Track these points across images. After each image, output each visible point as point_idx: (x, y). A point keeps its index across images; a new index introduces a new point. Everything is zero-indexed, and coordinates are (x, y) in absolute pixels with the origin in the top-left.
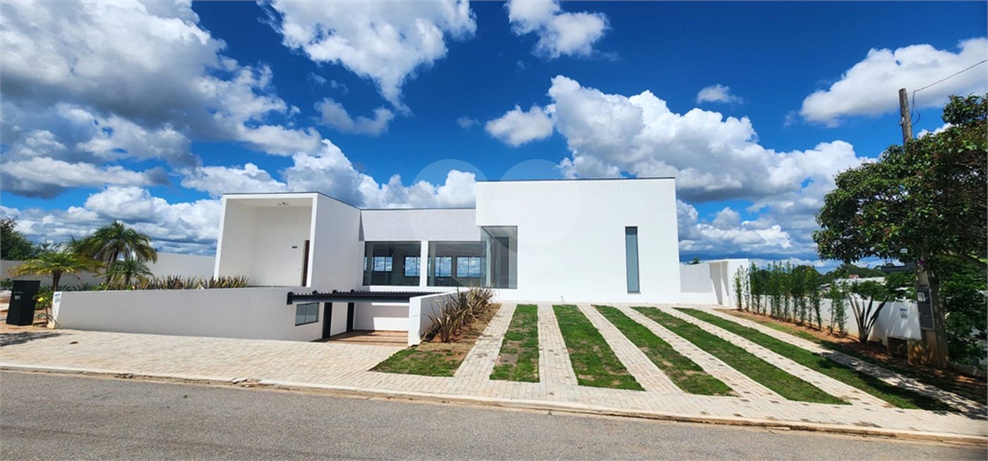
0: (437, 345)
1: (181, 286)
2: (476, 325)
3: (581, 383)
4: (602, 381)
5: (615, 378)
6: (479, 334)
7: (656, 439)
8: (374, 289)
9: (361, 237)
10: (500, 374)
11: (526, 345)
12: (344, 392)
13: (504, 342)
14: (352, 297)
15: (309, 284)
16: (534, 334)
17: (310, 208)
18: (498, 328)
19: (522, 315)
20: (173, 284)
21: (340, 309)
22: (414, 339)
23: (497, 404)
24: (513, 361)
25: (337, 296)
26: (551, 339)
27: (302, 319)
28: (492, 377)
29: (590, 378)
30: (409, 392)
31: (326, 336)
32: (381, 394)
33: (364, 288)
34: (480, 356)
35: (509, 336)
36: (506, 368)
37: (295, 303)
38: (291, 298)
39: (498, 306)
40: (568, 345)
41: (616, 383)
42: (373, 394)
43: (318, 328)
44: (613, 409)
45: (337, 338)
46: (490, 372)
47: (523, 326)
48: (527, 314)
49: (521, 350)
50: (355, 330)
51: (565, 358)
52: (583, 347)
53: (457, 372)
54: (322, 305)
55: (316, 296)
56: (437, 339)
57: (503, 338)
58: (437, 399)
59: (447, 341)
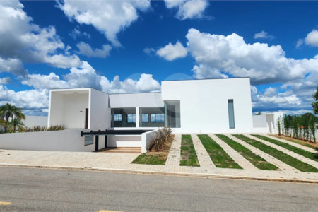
0: (153, 153)
1: (39, 131)
2: (167, 144)
3: (217, 166)
4: (225, 166)
5: (230, 164)
6: (170, 148)
7: (250, 186)
8: (116, 129)
9: (109, 106)
10: (183, 163)
11: (191, 152)
12: (125, 171)
13: (181, 151)
14: (107, 133)
15: (89, 128)
16: (192, 147)
17: (88, 94)
18: (177, 144)
19: (185, 139)
20: (37, 129)
21: (102, 138)
22: (144, 150)
23: (186, 175)
24: (187, 158)
25: (100, 132)
26: (200, 149)
27: (87, 142)
28: (181, 165)
29: (220, 164)
30: (150, 171)
31: (97, 150)
32: (140, 172)
33: (112, 129)
34: (173, 157)
35: (183, 148)
36: (185, 161)
37: (84, 136)
38: (82, 134)
39: (174, 136)
40: (208, 152)
41: (231, 166)
42: (137, 172)
43: (93, 146)
44: (232, 176)
45: (101, 150)
46: (179, 163)
47: (187, 144)
48: (187, 139)
49: (189, 154)
50: (108, 147)
51: (208, 157)
52: (214, 152)
53: (166, 163)
54: (95, 137)
55: (92, 133)
56: (153, 150)
57: (180, 150)
58: (162, 173)
59: (157, 151)
